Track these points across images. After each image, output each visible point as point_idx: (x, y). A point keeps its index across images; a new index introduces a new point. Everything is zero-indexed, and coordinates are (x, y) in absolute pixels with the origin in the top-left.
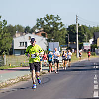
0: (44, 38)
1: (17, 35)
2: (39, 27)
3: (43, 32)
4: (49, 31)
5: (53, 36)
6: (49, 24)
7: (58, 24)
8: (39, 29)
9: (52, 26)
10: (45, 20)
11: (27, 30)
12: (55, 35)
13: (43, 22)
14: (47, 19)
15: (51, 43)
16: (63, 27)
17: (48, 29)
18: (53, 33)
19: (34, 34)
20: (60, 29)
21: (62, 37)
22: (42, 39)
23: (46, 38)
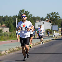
0: (50, 24)
1: (37, 21)
2: (48, 18)
3: (50, 20)
4: (53, 20)
5: (55, 22)
9: (54, 18)
10: (51, 14)
11: (42, 19)
12: (56, 22)
13: (50, 16)
14: (52, 14)
15: (54, 26)
16: (60, 18)
17: (52, 19)
18: (55, 21)
19: (45, 21)
20: (58, 19)
22: (49, 24)
23: (51, 23)
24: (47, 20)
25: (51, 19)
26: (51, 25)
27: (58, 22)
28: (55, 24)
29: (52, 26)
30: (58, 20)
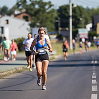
2: (20, 7)
3: (25, 15)
4: (33, 12)
5: (38, 19)
6: (33, 4)
7: (45, 4)
8: (20, 10)
12: (41, 18)
16: (52, 8)
18: (38, 15)
20: (47, 11)
21: (51, 21)
22: (24, 24)
23: (30, 22)
24: (16, 12)
25: (27, 10)
26: (29, 27)
27: (47, 18)
28: (38, 24)
29: (32, 30)
30: (48, 13)
